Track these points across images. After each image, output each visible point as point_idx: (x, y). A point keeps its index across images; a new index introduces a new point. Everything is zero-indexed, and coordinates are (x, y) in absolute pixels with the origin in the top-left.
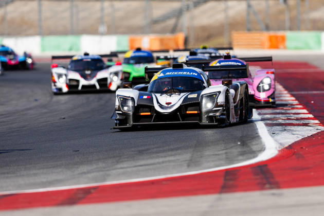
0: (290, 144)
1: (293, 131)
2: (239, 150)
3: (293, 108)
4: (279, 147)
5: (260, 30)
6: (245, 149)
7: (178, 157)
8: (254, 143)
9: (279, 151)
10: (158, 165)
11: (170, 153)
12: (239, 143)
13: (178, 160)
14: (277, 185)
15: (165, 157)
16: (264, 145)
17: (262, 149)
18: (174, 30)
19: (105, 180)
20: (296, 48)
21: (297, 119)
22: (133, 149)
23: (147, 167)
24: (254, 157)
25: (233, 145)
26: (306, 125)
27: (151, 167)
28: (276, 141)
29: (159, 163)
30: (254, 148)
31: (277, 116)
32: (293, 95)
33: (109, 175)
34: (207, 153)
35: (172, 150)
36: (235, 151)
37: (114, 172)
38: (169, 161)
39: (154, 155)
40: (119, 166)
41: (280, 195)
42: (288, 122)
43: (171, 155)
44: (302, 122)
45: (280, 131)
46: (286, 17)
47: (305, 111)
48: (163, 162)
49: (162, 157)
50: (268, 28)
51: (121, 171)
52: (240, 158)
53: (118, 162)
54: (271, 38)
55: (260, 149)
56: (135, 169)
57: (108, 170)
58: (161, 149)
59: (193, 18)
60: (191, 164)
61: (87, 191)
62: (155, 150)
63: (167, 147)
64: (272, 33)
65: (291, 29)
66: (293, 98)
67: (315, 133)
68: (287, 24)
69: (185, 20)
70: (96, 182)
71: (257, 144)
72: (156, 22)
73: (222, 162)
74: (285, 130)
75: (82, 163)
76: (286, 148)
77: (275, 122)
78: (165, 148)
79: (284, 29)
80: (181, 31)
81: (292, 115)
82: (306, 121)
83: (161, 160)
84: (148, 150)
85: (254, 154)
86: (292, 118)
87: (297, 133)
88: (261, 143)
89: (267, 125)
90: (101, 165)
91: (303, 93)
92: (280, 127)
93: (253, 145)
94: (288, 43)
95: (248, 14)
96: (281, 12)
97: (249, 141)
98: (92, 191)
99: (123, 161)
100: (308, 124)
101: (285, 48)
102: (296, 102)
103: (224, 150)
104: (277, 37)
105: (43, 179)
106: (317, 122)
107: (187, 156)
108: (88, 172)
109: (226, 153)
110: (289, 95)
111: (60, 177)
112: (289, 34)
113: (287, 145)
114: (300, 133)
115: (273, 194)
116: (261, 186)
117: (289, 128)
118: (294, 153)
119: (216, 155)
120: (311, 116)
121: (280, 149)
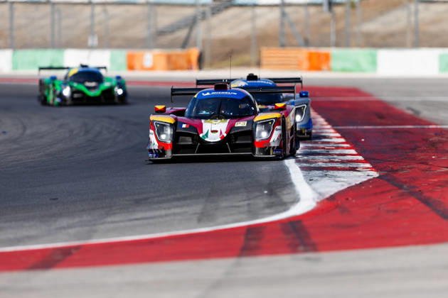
0: (332, 193)
1: (335, 177)
2: (266, 200)
3: (338, 148)
4: (318, 198)
5: (298, 46)
6: (274, 200)
7: (185, 209)
8: (285, 192)
9: (318, 203)
10: (160, 220)
11: (175, 203)
12: (266, 192)
13: (186, 212)
14: (314, 247)
15: (169, 208)
16: (298, 195)
17: (296, 200)
18: (185, 44)
19: (90, 237)
20: (344, 70)
21: (342, 162)
22: (127, 198)
23: (145, 222)
24: (285, 210)
25: (257, 194)
26: (354, 169)
27: (151, 221)
28: (314, 189)
29: (161, 216)
30: (286, 198)
31: (317, 157)
32: (338, 131)
33: (95, 231)
34: (224, 204)
35: (178, 199)
36: (261, 202)
37: (102, 227)
38: (174, 214)
39: (155, 206)
40: (109, 219)
41: (317, 260)
42: (330, 165)
43: (177, 207)
44: (348, 165)
45: (319, 177)
46: (332, 29)
47: (353, 152)
48: (166, 215)
49: (165, 209)
50: (307, 43)
51: (112, 225)
52: (267, 211)
53: (108, 215)
54: (310, 57)
55: (292, 200)
56: (129, 224)
57: (95, 225)
58: (163, 198)
59: (209, 29)
60: (203, 218)
61: (66, 252)
62: (156, 199)
63: (173, 196)
64: (313, 50)
65: (337, 45)
66: (338, 135)
67: (365, 180)
68: (333, 38)
69: (200, 31)
70: (79, 239)
71: (289, 194)
72: (161, 33)
73: (243, 216)
74: (326, 175)
75: (60, 215)
76: (328, 199)
77: (313, 165)
78: (169, 197)
79: (328, 45)
80: (195, 45)
81: (335, 156)
82: (354, 165)
83: (163, 212)
84: (146, 199)
85: (285, 206)
86: (336, 160)
87: (342, 179)
88: (294, 192)
89: (303, 169)
90: (85, 218)
91: (351, 127)
92: (321, 172)
93: (284, 194)
94: (333, 63)
95: (282, 24)
96: (324, 23)
97: (278, 190)
98: (74, 251)
99: (115, 214)
100: (357, 168)
101: (330, 69)
102: (342, 140)
103: (245, 200)
104: (319, 55)
105: (10, 234)
106: (368, 165)
107: (197, 208)
108: (69, 227)
109: (249, 205)
110: (332, 131)
111: (33, 232)
112: (333, 51)
113: (327, 196)
114: (345, 180)
115: (308, 259)
116: (292, 248)
117: (331, 173)
118: (337, 206)
119: (235, 207)
120: (360, 158)
121: (319, 200)
